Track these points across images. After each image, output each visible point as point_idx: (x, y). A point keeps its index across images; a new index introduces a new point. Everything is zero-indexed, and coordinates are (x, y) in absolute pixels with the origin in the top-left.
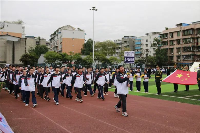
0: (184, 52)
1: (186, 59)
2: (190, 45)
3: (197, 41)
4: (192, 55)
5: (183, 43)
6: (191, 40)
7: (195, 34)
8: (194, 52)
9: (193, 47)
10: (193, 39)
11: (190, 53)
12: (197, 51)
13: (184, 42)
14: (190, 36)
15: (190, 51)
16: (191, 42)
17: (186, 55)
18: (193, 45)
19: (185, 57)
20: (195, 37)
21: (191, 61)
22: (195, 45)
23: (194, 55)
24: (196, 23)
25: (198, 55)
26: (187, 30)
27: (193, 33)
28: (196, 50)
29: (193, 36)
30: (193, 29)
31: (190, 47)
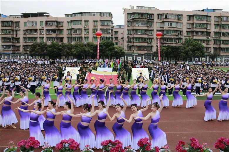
0: (4, 42)
1: (6, 49)
2: (10, 36)
3: (16, 33)
4: (13, 46)
5: (3, 34)
6: (11, 32)
7: (14, 26)
8: (14, 43)
9: (13, 38)
10: (13, 30)
11: (10, 44)
12: (17, 42)
13: (3, 32)
14: (10, 28)
15: (10, 42)
16: (11, 33)
17: (6, 46)
18: (13, 36)
19: (5, 47)
20: (14, 29)
21: (11, 51)
22: (15, 36)
23: (14, 46)
24: (15, 16)
25: (17, 46)
26: (7, 22)
27: (13, 26)
28: (15, 41)
29: (12, 28)
30: (12, 22)
31: (10, 38)
